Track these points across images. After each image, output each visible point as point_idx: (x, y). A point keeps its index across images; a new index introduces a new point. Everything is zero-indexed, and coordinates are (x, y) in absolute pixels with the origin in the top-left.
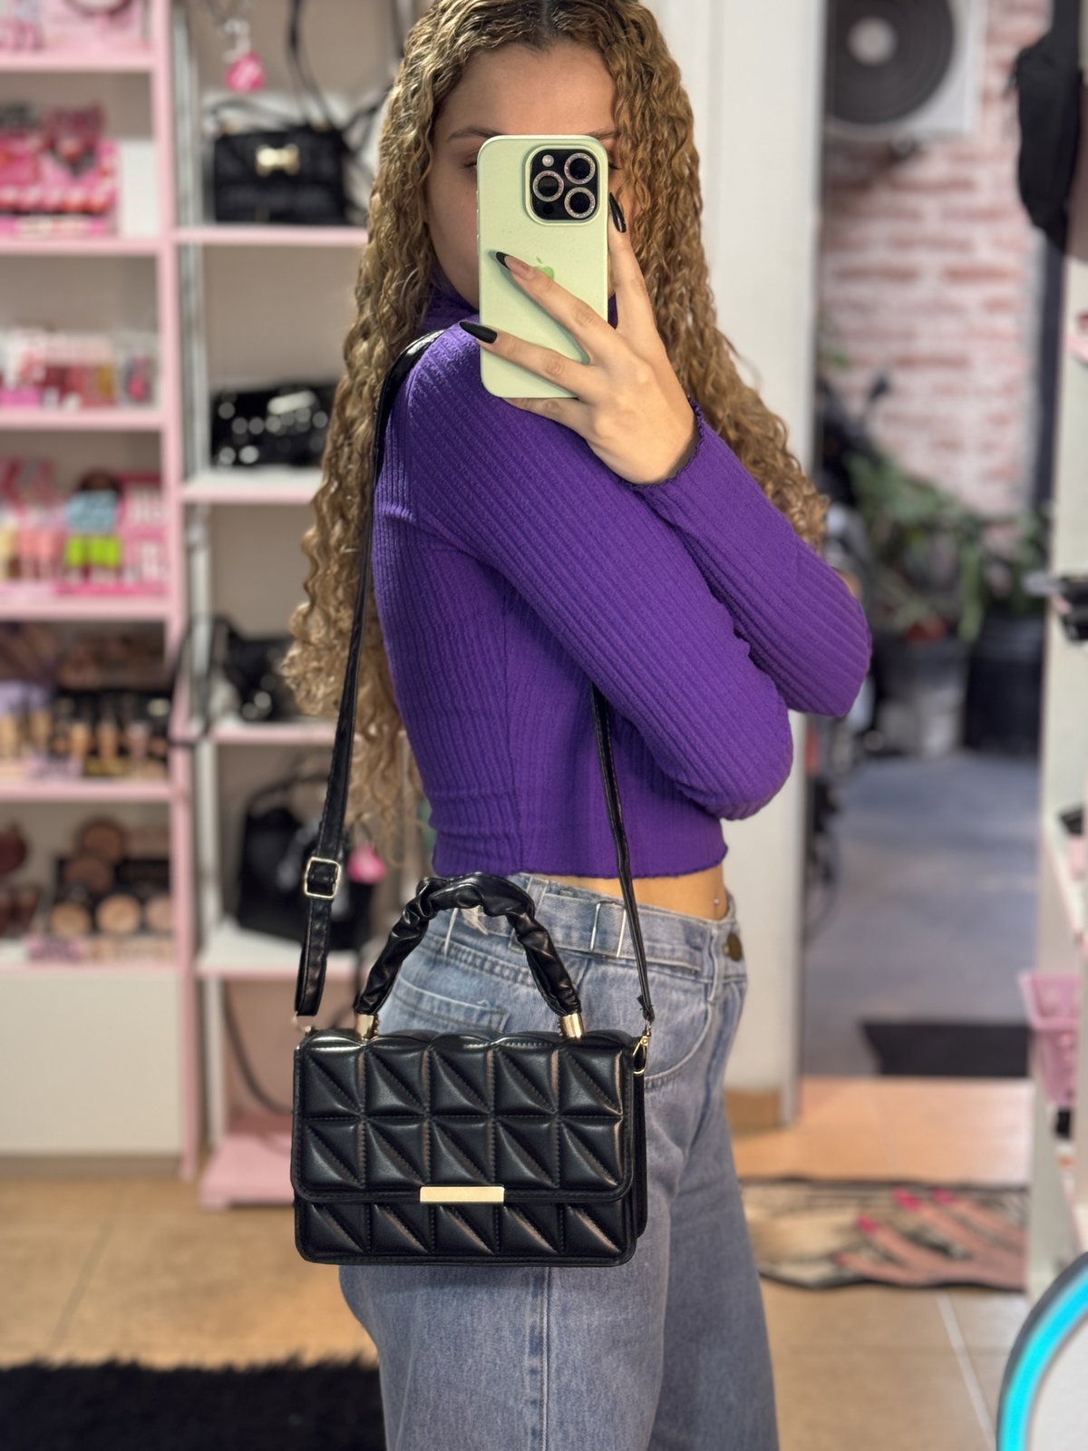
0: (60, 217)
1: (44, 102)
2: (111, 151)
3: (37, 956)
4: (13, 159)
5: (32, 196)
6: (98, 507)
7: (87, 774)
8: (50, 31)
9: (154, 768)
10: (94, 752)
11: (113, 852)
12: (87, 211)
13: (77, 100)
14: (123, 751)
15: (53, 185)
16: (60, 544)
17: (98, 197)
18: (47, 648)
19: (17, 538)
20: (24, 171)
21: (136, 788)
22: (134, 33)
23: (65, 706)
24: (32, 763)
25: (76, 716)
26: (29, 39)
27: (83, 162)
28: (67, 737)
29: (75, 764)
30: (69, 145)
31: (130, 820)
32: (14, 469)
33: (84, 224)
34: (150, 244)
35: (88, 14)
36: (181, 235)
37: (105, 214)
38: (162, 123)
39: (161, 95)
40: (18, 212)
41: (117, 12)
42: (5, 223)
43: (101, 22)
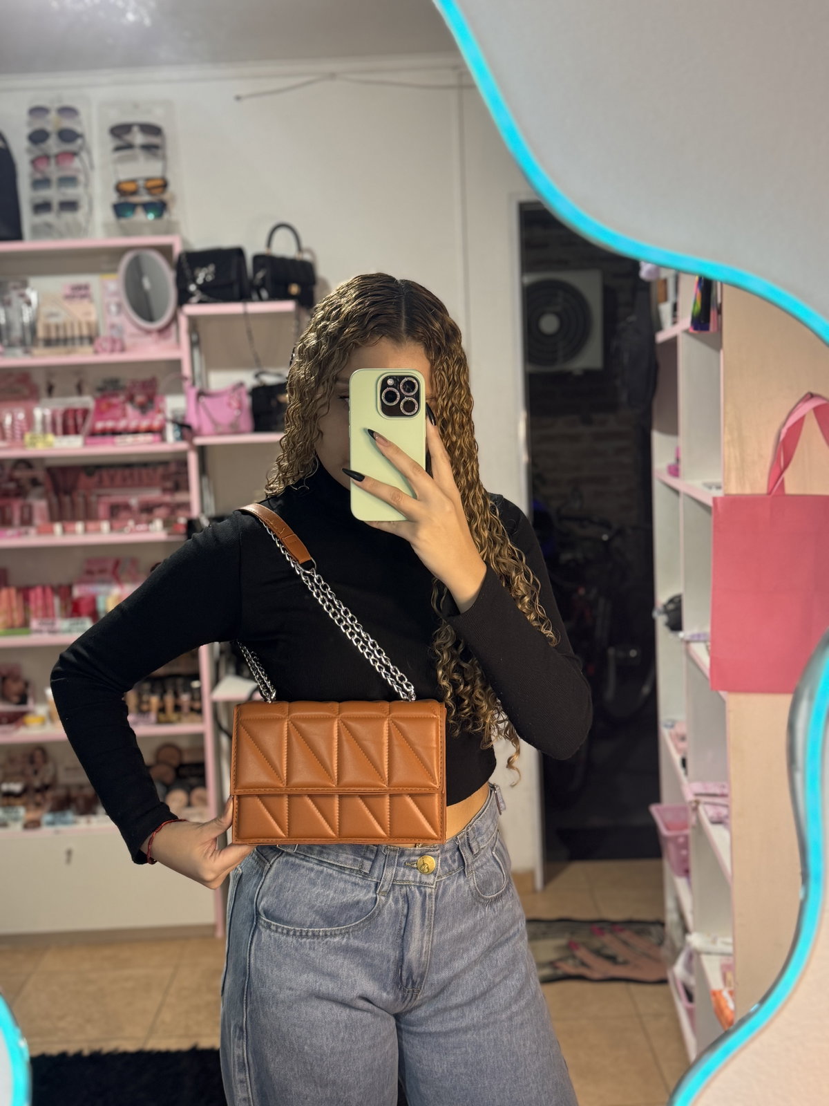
0: (135, 435)
1: (126, 378)
2: (162, 400)
4: (111, 406)
5: (122, 424)
7: (159, 722)
8: (128, 341)
9: (194, 716)
10: (162, 710)
11: (175, 762)
12: (149, 431)
13: (145, 376)
14: (177, 708)
15: (132, 418)
17: (156, 424)
20: (118, 412)
21: (184, 728)
22: (173, 340)
23: (146, 686)
25: (152, 692)
26: (118, 346)
27: (148, 405)
28: (148, 702)
29: (153, 716)
30: (140, 398)
31: (184, 744)
32: (117, 564)
33: (149, 437)
34: (183, 446)
35: (148, 332)
36: (199, 441)
37: (160, 432)
38: (187, 384)
39: (186, 370)
40: (115, 433)
41: (163, 331)
42: (108, 439)
43: (155, 336)
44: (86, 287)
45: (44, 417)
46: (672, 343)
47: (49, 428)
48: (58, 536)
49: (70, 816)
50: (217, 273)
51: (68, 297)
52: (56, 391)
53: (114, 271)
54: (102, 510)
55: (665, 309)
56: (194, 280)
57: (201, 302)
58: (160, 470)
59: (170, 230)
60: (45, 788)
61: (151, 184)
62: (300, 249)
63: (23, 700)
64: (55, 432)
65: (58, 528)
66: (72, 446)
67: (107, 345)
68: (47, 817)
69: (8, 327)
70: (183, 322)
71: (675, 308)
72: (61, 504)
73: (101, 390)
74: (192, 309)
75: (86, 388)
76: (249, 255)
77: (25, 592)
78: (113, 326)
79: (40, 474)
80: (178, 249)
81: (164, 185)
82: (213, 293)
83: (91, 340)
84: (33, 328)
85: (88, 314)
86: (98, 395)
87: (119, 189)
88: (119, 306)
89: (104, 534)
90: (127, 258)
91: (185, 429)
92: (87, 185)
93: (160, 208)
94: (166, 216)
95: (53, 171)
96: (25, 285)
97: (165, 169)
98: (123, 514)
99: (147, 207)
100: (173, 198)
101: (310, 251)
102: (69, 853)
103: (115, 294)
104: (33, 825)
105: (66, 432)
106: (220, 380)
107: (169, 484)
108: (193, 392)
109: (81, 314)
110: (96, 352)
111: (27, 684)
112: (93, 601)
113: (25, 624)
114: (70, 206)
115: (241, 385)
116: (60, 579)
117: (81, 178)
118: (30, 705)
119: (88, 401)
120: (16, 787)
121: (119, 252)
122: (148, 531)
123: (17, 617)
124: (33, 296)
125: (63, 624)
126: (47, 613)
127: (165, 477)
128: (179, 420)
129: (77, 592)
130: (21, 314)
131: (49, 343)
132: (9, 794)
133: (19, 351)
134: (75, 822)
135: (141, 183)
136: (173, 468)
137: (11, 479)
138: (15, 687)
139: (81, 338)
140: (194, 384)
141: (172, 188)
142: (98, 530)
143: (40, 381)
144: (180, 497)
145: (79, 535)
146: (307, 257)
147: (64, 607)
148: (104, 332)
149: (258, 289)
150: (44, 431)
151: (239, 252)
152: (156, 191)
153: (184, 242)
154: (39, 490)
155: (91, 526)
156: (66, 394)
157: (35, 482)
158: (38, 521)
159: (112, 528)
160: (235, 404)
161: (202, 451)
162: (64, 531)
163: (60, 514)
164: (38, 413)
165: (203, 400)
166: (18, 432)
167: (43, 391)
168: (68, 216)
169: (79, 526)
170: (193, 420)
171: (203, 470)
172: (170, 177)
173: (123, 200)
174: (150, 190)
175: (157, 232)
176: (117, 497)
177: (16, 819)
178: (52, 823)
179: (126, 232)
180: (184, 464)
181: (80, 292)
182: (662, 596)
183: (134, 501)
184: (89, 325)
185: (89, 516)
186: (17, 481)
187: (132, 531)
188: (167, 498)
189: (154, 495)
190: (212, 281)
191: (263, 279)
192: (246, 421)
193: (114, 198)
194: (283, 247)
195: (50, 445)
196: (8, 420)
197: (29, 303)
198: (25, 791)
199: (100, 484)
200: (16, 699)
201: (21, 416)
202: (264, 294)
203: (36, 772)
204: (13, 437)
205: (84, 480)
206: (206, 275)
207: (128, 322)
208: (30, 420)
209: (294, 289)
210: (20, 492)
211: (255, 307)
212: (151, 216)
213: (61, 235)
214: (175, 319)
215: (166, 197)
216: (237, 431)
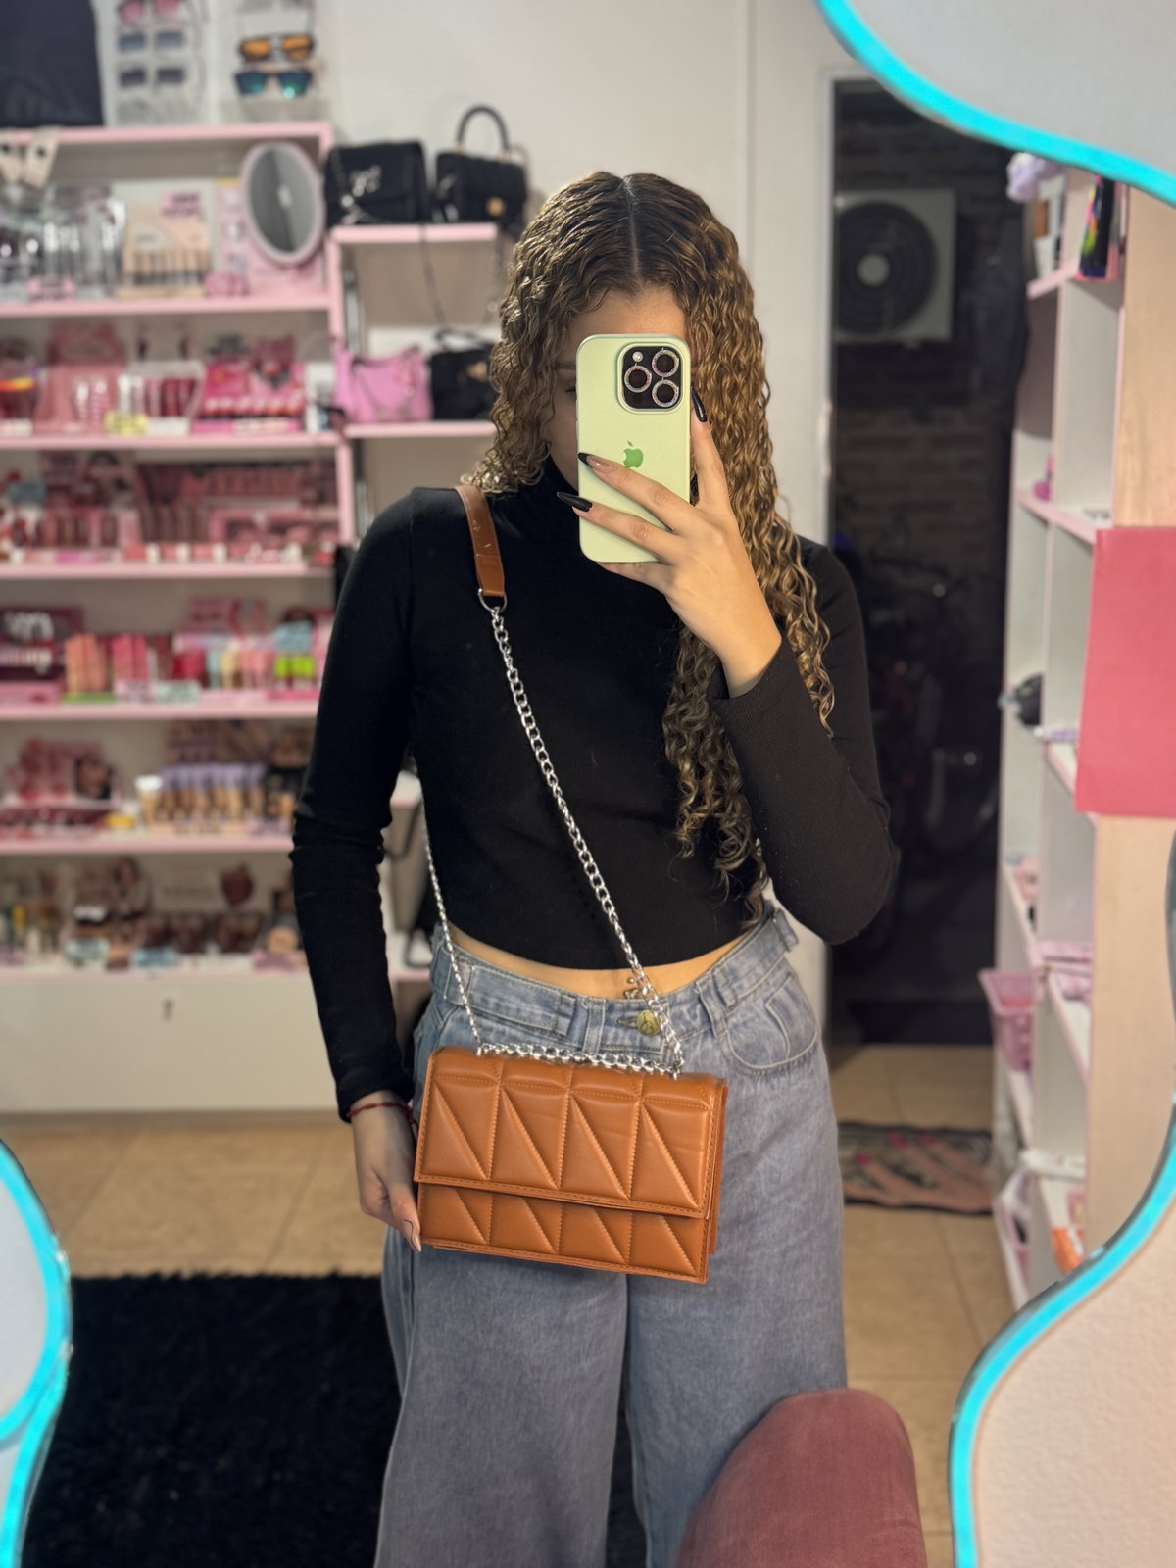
0: (260, 420)
1: (251, 335)
2: (302, 369)
3: (260, 965)
4: (229, 377)
5: (244, 403)
6: (300, 634)
8: (254, 280)
12: (283, 414)
13: (277, 333)
15: (259, 395)
16: (270, 661)
17: (293, 403)
18: (262, 738)
19: (239, 657)
20: (237, 386)
22: (317, 280)
23: (276, 781)
24: (253, 823)
25: (284, 788)
26: (239, 287)
27: (282, 375)
28: (277, 803)
30: (270, 366)
32: (236, 606)
33: (282, 424)
34: (330, 438)
35: (283, 267)
36: (353, 431)
37: (297, 416)
38: (337, 348)
39: (336, 327)
40: (233, 416)
41: (304, 266)
42: (224, 424)
43: (291, 274)
44: (192, 198)
45: (133, 391)
46: (1051, 299)
47: (140, 405)
48: (153, 563)
49: (170, 954)
50: (383, 180)
51: (169, 212)
52: (152, 350)
53: (234, 174)
54: (216, 528)
55: (1044, 247)
56: (349, 189)
57: (359, 223)
58: (298, 473)
59: (315, 114)
60: (135, 916)
61: (290, 44)
62: (506, 145)
63: (105, 793)
64: (148, 411)
65: (152, 551)
66: (172, 434)
67: (223, 285)
68: (138, 955)
69: (83, 255)
70: (333, 255)
71: (1058, 245)
72: (157, 518)
73: (215, 351)
74: (348, 234)
75: (194, 349)
76: (431, 151)
77: (107, 642)
78: (232, 257)
79: (128, 473)
80: (327, 143)
81: (309, 46)
82: (378, 209)
83: (201, 276)
84: (117, 258)
85: (196, 238)
86: (210, 359)
87: (245, 52)
88: (242, 227)
89: (216, 563)
90: (254, 155)
91: (335, 415)
92: (198, 44)
93: (302, 80)
94: (311, 94)
95: (148, 21)
96: (106, 193)
97: (311, 21)
98: (245, 535)
99: (284, 78)
100: (323, 66)
101: (520, 149)
102: (169, 1006)
103: (236, 208)
104: (118, 965)
105: (164, 412)
106: (385, 342)
107: (310, 494)
108: (345, 359)
109: (187, 238)
110: (208, 295)
111: (110, 772)
112: (202, 658)
113: (108, 688)
114: (172, 75)
115: (415, 350)
116: (158, 624)
117: (190, 34)
118: (116, 801)
119: (195, 368)
120: (96, 913)
121: (242, 146)
122: (278, 560)
123: (97, 677)
124: (118, 209)
125: (160, 689)
126: (138, 673)
127: (305, 483)
128: (326, 401)
129: (180, 644)
130: (100, 236)
131: (140, 280)
132: (85, 923)
133: (97, 292)
134: (175, 964)
135: (276, 43)
136: (316, 470)
137: (88, 479)
138: (94, 775)
139: (187, 274)
140: (346, 346)
141: (322, 51)
142: (209, 558)
143: (128, 336)
144: (325, 513)
145: (182, 562)
146: (515, 158)
147: (161, 666)
148: (220, 266)
149: (441, 205)
150: (134, 410)
151: (415, 149)
152: (297, 55)
153: (337, 132)
154: (127, 496)
155: (200, 550)
156: (164, 356)
157: (121, 485)
158: (126, 539)
159: (230, 556)
160: (405, 377)
161: (358, 446)
162: (163, 556)
163: (156, 532)
164: (126, 383)
165: (361, 370)
166: (96, 410)
167: (132, 350)
168: (169, 92)
169: (182, 551)
170: (346, 400)
171: (359, 473)
172: (319, 34)
173: (250, 67)
174: (288, 53)
175: (297, 117)
176: (236, 510)
177: (95, 956)
178: (145, 964)
179: (253, 116)
180: (329, 464)
181: (186, 206)
182: (1016, 675)
183: (260, 516)
184: (198, 254)
185: (197, 536)
186: (95, 482)
187: (259, 560)
188: (308, 514)
189: (289, 508)
190: (376, 192)
191: (451, 190)
192: (422, 404)
193: (236, 64)
194: (482, 143)
195: (141, 432)
196: (82, 393)
197: (112, 220)
198: (109, 919)
199: (212, 491)
200: (95, 790)
201: (101, 387)
202: (452, 212)
203: (123, 894)
204: (90, 418)
205: (189, 484)
206: (368, 182)
207: (251, 251)
208: (113, 393)
209: (496, 206)
210: (100, 499)
211: (438, 233)
212: (289, 93)
213: (159, 120)
214: (320, 248)
215: (312, 63)
216: (406, 418)
